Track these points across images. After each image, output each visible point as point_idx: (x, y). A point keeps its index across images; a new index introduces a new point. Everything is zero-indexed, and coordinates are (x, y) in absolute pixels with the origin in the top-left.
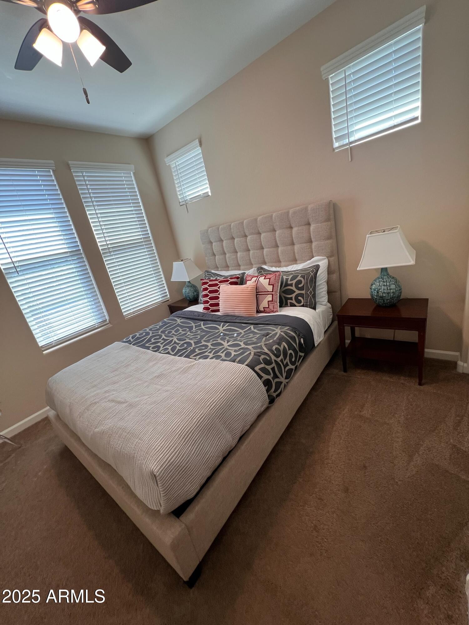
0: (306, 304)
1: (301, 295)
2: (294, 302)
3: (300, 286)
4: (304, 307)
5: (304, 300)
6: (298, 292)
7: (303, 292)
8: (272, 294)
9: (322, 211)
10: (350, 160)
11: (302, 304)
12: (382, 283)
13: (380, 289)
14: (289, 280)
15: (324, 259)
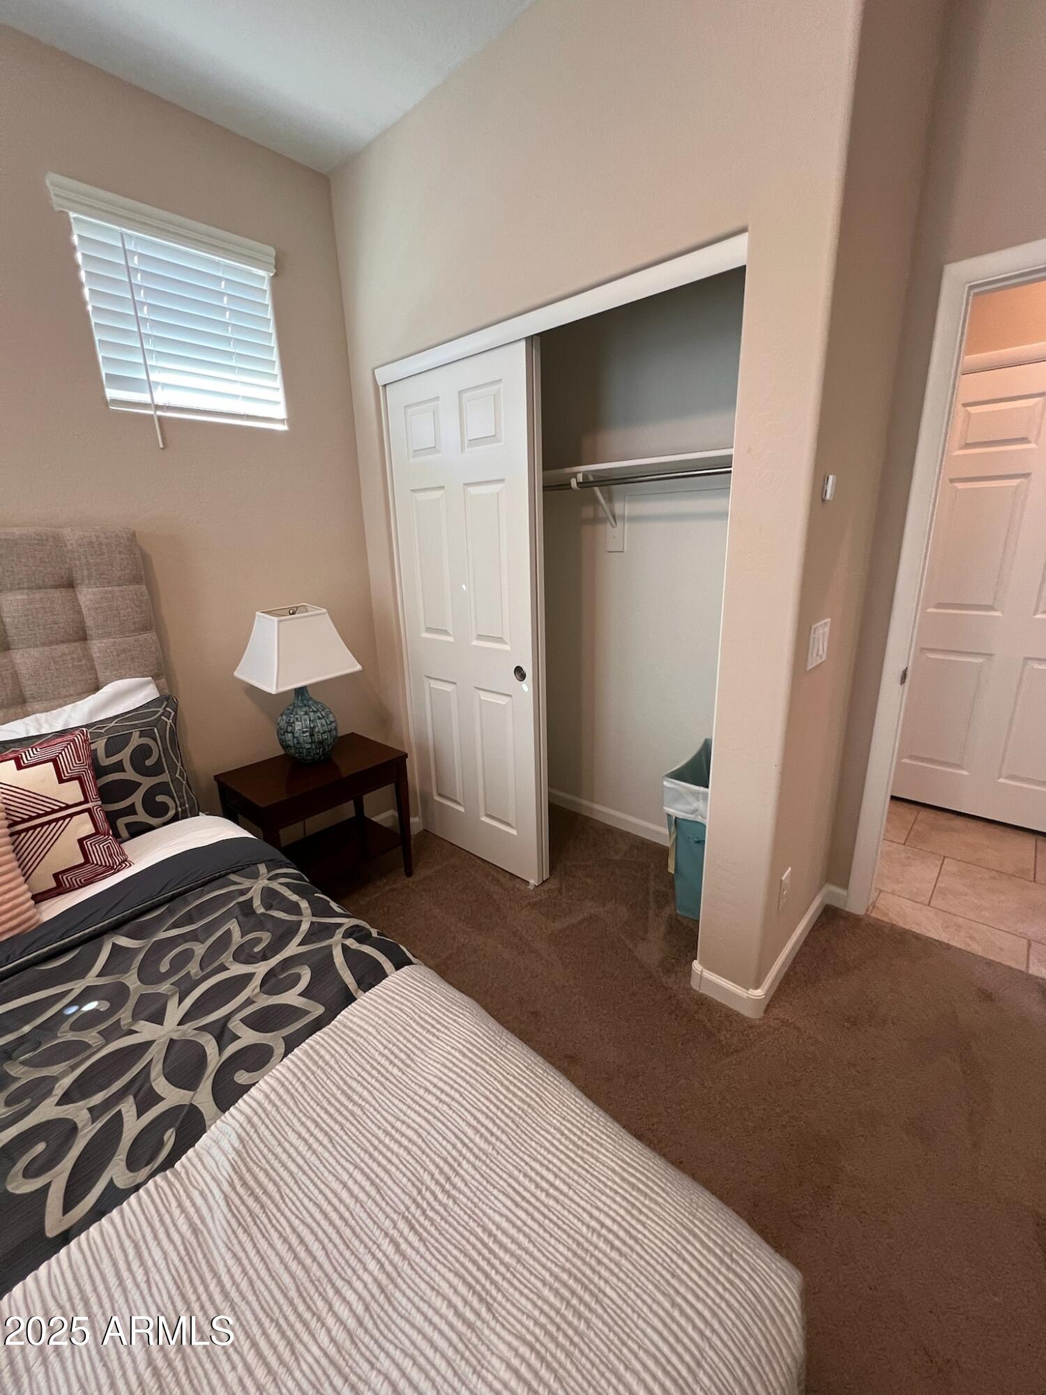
0: (182, 810)
1: (162, 788)
2: (142, 816)
3: (149, 763)
4: (178, 820)
5: (175, 801)
6: (147, 783)
7: (165, 777)
8: (88, 810)
9: (120, 552)
10: (161, 446)
11: (171, 813)
12: (312, 714)
13: (314, 727)
14: (101, 753)
15: (146, 684)
